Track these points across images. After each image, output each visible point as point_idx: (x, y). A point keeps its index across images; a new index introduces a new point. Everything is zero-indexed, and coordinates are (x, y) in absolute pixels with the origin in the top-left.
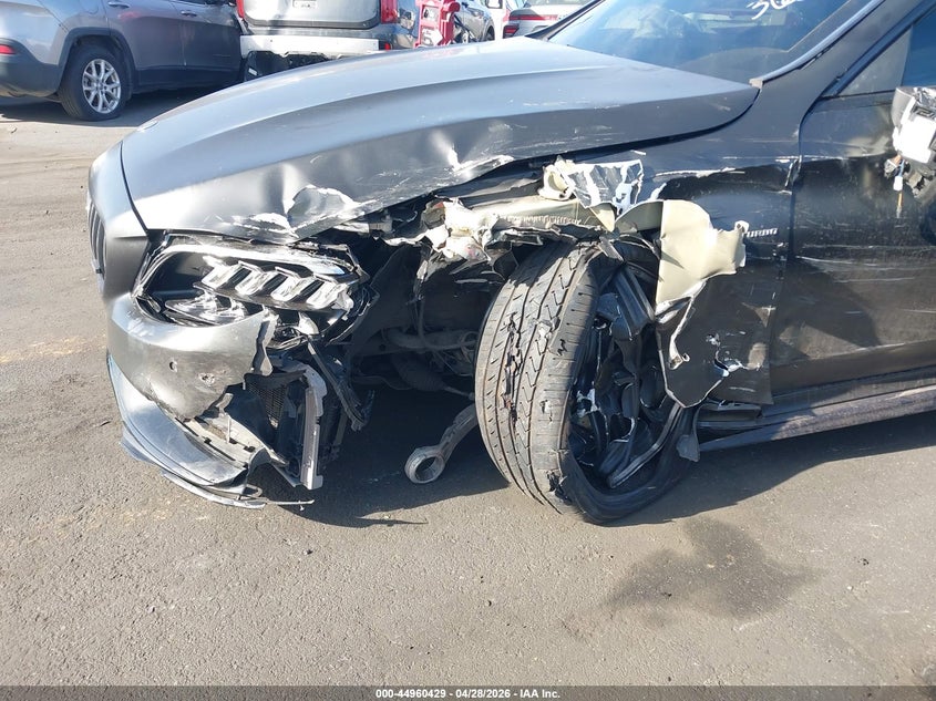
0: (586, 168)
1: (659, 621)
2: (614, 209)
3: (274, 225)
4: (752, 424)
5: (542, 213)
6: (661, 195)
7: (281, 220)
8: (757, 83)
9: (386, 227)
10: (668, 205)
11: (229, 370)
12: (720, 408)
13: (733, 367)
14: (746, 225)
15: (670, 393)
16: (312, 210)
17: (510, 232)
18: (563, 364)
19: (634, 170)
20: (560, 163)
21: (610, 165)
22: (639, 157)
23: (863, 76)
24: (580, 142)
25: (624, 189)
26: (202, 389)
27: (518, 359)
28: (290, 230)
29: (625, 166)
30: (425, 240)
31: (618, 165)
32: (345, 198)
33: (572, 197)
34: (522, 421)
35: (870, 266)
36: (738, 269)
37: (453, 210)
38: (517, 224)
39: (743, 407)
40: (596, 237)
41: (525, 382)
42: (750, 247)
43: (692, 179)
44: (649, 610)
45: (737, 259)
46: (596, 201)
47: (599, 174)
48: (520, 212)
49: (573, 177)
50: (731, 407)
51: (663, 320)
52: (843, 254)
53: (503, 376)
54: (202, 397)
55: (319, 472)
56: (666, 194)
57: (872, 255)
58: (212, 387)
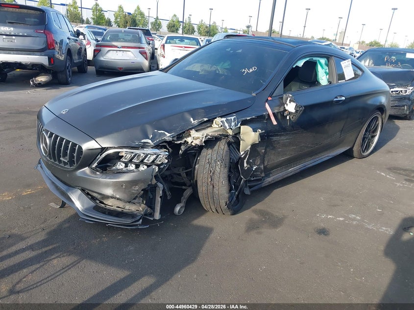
0: (224, 119)
1: (260, 233)
2: (232, 129)
3: (147, 143)
4: (260, 182)
5: (215, 131)
6: (240, 125)
7: (150, 141)
8: (254, 94)
9: (175, 139)
10: (242, 127)
11: (143, 184)
12: (252, 179)
13: (255, 167)
14: (260, 130)
15: (242, 177)
16: (157, 137)
17: (209, 137)
18: (226, 170)
19: (234, 119)
20: (218, 118)
21: (229, 118)
22: (234, 116)
23: (276, 92)
24: (221, 113)
25: (233, 124)
26: (134, 191)
27: (213, 171)
28: (152, 144)
29: (233, 118)
30: (185, 141)
31: (231, 118)
32: (166, 133)
33: (221, 126)
34: (216, 188)
35: (283, 138)
36: (259, 141)
37: (193, 133)
38: (210, 135)
39: (258, 178)
40: (227, 136)
41: (216, 177)
42: (261, 136)
43: (247, 120)
44: (256, 231)
45: (259, 139)
46: (228, 128)
47: (227, 121)
48: (210, 132)
49: (221, 122)
50: (255, 178)
51: (242, 157)
52: (277, 135)
53: (209, 176)
54: (133, 194)
55: (161, 213)
56: (241, 125)
57: (283, 135)
58: (137, 190)
